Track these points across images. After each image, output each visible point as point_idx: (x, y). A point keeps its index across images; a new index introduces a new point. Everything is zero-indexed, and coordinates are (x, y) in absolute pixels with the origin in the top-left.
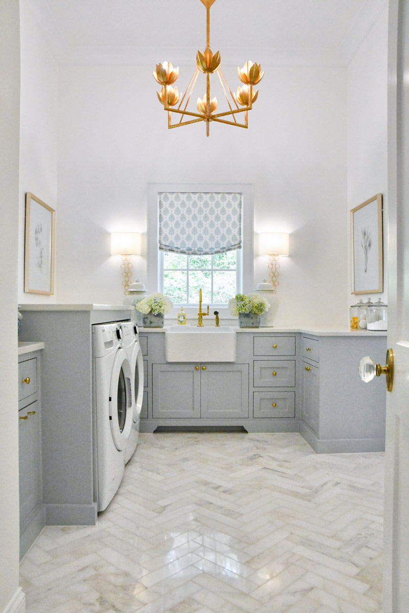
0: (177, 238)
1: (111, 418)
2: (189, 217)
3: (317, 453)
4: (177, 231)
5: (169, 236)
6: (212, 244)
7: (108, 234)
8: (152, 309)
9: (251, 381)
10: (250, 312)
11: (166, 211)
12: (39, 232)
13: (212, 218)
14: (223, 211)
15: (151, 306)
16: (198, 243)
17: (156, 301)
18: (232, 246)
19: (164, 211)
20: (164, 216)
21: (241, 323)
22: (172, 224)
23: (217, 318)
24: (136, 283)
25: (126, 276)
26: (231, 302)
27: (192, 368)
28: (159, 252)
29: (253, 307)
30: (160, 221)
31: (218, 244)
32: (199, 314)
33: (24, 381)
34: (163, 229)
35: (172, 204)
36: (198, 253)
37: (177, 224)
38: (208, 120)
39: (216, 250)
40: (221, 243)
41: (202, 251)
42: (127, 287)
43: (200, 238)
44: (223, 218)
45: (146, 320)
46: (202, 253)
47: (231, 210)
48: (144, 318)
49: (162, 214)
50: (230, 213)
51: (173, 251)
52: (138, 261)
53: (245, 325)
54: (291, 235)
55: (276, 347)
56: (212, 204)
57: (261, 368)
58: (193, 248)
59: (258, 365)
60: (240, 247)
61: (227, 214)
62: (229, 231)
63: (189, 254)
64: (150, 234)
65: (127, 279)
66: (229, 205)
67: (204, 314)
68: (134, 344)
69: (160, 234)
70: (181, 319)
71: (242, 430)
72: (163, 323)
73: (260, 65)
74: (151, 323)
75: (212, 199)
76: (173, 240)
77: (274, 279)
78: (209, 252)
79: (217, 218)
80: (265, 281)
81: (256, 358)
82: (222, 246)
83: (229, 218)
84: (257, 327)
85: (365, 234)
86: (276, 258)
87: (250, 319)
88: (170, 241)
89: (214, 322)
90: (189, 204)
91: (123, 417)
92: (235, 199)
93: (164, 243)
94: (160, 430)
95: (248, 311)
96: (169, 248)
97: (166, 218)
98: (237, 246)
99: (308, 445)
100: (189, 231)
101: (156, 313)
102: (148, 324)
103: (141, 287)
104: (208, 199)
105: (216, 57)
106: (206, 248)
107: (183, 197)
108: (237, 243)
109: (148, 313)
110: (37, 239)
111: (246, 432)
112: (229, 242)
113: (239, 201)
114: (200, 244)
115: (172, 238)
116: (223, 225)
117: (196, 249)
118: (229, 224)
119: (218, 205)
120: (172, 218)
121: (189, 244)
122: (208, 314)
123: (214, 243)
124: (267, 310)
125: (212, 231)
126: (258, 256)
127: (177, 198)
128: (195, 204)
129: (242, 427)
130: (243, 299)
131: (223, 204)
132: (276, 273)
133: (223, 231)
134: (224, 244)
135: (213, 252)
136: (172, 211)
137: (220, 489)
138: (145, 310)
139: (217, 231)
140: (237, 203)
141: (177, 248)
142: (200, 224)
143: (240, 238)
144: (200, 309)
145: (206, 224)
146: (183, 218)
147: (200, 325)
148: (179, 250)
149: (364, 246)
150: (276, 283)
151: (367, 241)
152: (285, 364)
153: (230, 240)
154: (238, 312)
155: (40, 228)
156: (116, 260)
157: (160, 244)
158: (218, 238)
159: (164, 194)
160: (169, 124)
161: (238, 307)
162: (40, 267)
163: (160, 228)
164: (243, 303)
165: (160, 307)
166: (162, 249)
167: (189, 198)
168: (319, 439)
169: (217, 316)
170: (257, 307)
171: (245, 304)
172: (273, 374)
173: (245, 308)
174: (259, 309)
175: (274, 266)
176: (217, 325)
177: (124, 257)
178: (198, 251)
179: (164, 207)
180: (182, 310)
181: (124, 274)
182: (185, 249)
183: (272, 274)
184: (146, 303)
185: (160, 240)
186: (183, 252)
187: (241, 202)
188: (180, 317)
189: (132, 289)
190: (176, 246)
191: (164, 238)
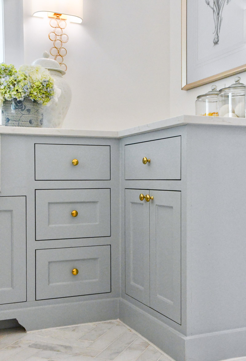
10: (25, 98)
53: (16, 124)
55: (77, 163)
57: (48, 203)
59: (43, 198)
71: (13, 327)
80: (46, 56)
81: (40, 185)
87: (25, 112)
95: (22, 95)
99: (153, 346)
111: (22, 329)
129: (15, 321)
130: (10, 71)
132: (63, 49)
161: (2, 87)
164: (12, 78)
168: (186, 335)
170: (40, 89)
171: (15, 80)
172: (72, 214)
173: (16, 89)
174: (44, 94)
175: (58, 38)
183: (55, 51)
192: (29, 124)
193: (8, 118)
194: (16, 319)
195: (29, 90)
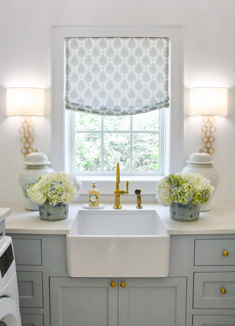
0: (88, 94)
2: (103, 68)
4: (88, 86)
5: (79, 92)
6: (132, 102)
8: (48, 198)
10: (188, 203)
11: (75, 61)
13: (132, 69)
14: (146, 60)
15: (46, 194)
16: (115, 100)
17: (54, 187)
18: (157, 104)
19: (72, 61)
20: (71, 66)
22: (81, 77)
23: (139, 198)
24: (34, 154)
25: (27, 141)
28: (67, 112)
30: (67, 74)
31: (139, 101)
32: (115, 192)
34: (71, 83)
35: (81, 52)
36: (115, 113)
37: (88, 77)
39: (137, 109)
40: (144, 100)
43: (117, 94)
44: (146, 68)
45: (42, 210)
46: (119, 113)
47: (155, 59)
49: (70, 64)
50: (155, 62)
51: (83, 110)
52: (40, 124)
53: (181, 218)
54: (230, 90)
56: (132, 52)
58: (108, 107)
60: (167, 106)
61: (151, 64)
62: (153, 86)
63: (103, 114)
64: (54, 90)
65: (27, 145)
67: (122, 192)
69: (67, 90)
70: (93, 199)
72: (65, 213)
74: (49, 215)
75: (132, 45)
76: (83, 97)
77: (209, 145)
78: (129, 112)
79: (139, 69)
80: (200, 151)
82: (144, 104)
83: (153, 69)
84: (195, 220)
86: (211, 119)
88: (79, 98)
90: (103, 52)
92: (160, 45)
93: (71, 100)
96: (78, 107)
97: (74, 69)
98: (164, 104)
100: (103, 85)
101: (55, 203)
103: (40, 159)
104: (126, 45)
106: (124, 107)
107: (96, 43)
108: (163, 100)
112: (153, 99)
113: (165, 47)
114: (117, 102)
115: (81, 94)
116: (146, 78)
117: (112, 108)
118: (153, 77)
119: (139, 52)
120: (81, 69)
121: (103, 102)
122: (127, 193)
123: (134, 100)
125: (131, 85)
126: (189, 116)
127: (88, 44)
128: (110, 52)
130: (178, 182)
131: (146, 52)
132: (212, 138)
134: (147, 102)
135: (134, 112)
136: (82, 60)
140: (163, 50)
141: (88, 107)
142: (117, 77)
143: (167, 94)
144: (118, 186)
145: (125, 77)
146: (96, 69)
147: (117, 205)
148: (90, 110)
153: (155, 96)
154: (171, 202)
157: (67, 102)
158: (139, 94)
159: (72, 39)
161: (172, 195)
165: (60, 195)
166: (70, 108)
167: (103, 45)
169: (139, 195)
170: (200, 198)
171: (182, 192)
173: (182, 198)
174: (202, 200)
175: (208, 130)
176: (139, 206)
177: (23, 119)
178: (115, 110)
179: (72, 56)
180: (94, 186)
181: (24, 140)
182: (98, 108)
183: (205, 140)
184: (40, 190)
185: (67, 98)
186: (95, 112)
187: (167, 48)
188: (92, 197)
189: (29, 161)
190: (87, 104)
191: (72, 94)
192: (190, 218)
193: (175, 212)
195: (192, 198)
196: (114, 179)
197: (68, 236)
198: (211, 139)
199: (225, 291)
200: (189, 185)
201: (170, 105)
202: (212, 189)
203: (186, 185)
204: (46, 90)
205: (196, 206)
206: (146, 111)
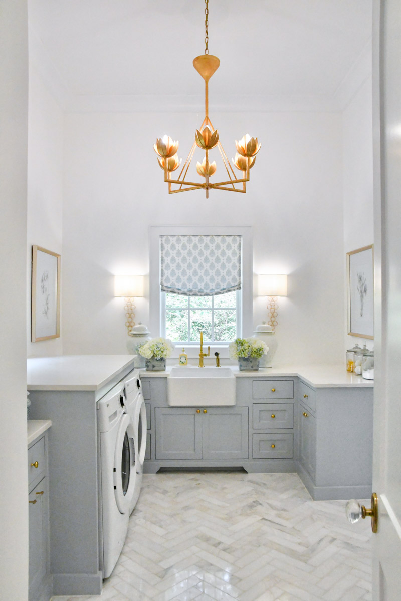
0: (179, 280)
1: (115, 488)
2: (190, 260)
3: (314, 500)
4: (178, 273)
5: (171, 278)
6: (212, 286)
7: (112, 276)
8: (155, 353)
9: (250, 424)
10: (249, 356)
11: (168, 254)
12: (45, 280)
13: (212, 260)
14: (223, 253)
15: (153, 351)
16: (199, 284)
17: (158, 346)
18: (232, 287)
19: (165, 254)
20: (165, 258)
21: (241, 366)
22: (173, 266)
23: (218, 359)
24: (138, 326)
25: (130, 317)
26: (231, 345)
27: (193, 411)
28: (161, 293)
29: (252, 351)
30: (162, 264)
32: (200, 355)
33: (33, 465)
34: (165, 271)
35: (173, 247)
36: (199, 294)
37: (179, 267)
38: (207, 189)
39: (216, 291)
40: (221, 284)
41: (203, 292)
42: (130, 328)
43: (201, 280)
44: (223, 260)
45: (148, 364)
46: (203, 294)
47: (230, 252)
48: (147, 362)
49: (164, 256)
50: (230, 255)
51: (175, 293)
52: (141, 303)
53: (245, 368)
54: (289, 276)
55: (275, 390)
56: (212, 247)
57: (260, 411)
58: (194, 290)
59: (257, 408)
60: (239, 289)
61: (227, 256)
62: (229, 273)
63: (190, 295)
64: (152, 276)
65: (130, 320)
66: (229, 247)
67: (205, 355)
68: (137, 399)
69: (162, 276)
70: (183, 359)
71: (242, 470)
72: (165, 366)
73: (257, 138)
74: (154, 366)
75: (212, 241)
76: (175, 282)
77: (273, 319)
78: (210, 294)
79: (218, 260)
80: (264, 323)
81: (255, 401)
82: (222, 288)
83: (229, 260)
84: (256, 370)
85: (361, 279)
86: (275, 299)
87: (249, 363)
88: (171, 282)
89: (215, 361)
90: (190, 247)
91: (127, 477)
92: (234, 241)
93: (165, 285)
94: (162, 471)
95: (248, 356)
96: (170, 290)
97: (168, 260)
98: (237, 288)
99: (305, 489)
100: (190, 273)
101: (159, 358)
102: (151, 368)
103: (144, 329)
104: (208, 242)
105: (214, 136)
106: (207, 290)
107: (184, 240)
108: (236, 284)
109: (150, 357)
110: (43, 288)
111: (245, 472)
112: (229, 283)
113: (238, 243)
114: (201, 286)
115: (173, 280)
116: (223, 266)
117: (197, 290)
118: (229, 266)
119: (218, 247)
120: (173, 260)
121: (190, 286)
122: (209, 355)
123: (214, 284)
124: (266, 353)
125: (212, 273)
126: (257, 296)
127: (178, 241)
128: (195, 247)
130: (242, 343)
131: (223, 247)
133: (223, 273)
134: (224, 286)
135: (213, 293)
136: (173, 253)
137: (221, 547)
138: (148, 354)
139: (218, 273)
140: (237, 245)
141: (179, 290)
142: (201, 266)
143: (240, 279)
144: (201, 350)
145: (207, 266)
146: (184, 260)
147: (201, 364)
148: (180, 292)
149: (360, 291)
150: (275, 323)
151: (362, 286)
152: (283, 406)
153: (230, 281)
154: (237, 356)
155: (46, 275)
156: (119, 302)
157: (162, 286)
158: (218, 279)
159: (166, 237)
160: (169, 189)
161: (238, 352)
162: (46, 313)
163: (162, 270)
164: (243, 347)
165: (162, 352)
166: (164, 291)
167: (190, 241)
168: (316, 486)
169: (217, 357)
170: (256, 353)
171: (244, 349)
172: (272, 416)
173: (245, 353)
174: (258, 354)
175: (272, 307)
176: (218, 365)
177: (127, 299)
178: (199, 292)
179: (166, 250)
180: (184, 351)
181: (128, 315)
182: (186, 291)
183: (270, 315)
184: (149, 348)
185: (162, 282)
186: (184, 294)
187: (240, 244)
188: (182, 358)
189: (135, 331)
190: (177, 288)
191: (165, 280)
192: (251, 368)
194: (242, 467)
195: (251, 353)
196: (199, 346)
197: (168, 377)
198: (275, 314)
199: (274, 416)
200: (248, 344)
201: (241, 288)
202: (267, 349)
203: (246, 345)
204: (145, 276)
205: (255, 359)
206: (223, 293)
